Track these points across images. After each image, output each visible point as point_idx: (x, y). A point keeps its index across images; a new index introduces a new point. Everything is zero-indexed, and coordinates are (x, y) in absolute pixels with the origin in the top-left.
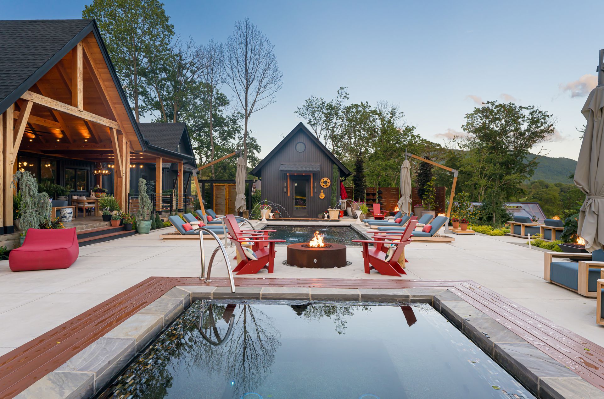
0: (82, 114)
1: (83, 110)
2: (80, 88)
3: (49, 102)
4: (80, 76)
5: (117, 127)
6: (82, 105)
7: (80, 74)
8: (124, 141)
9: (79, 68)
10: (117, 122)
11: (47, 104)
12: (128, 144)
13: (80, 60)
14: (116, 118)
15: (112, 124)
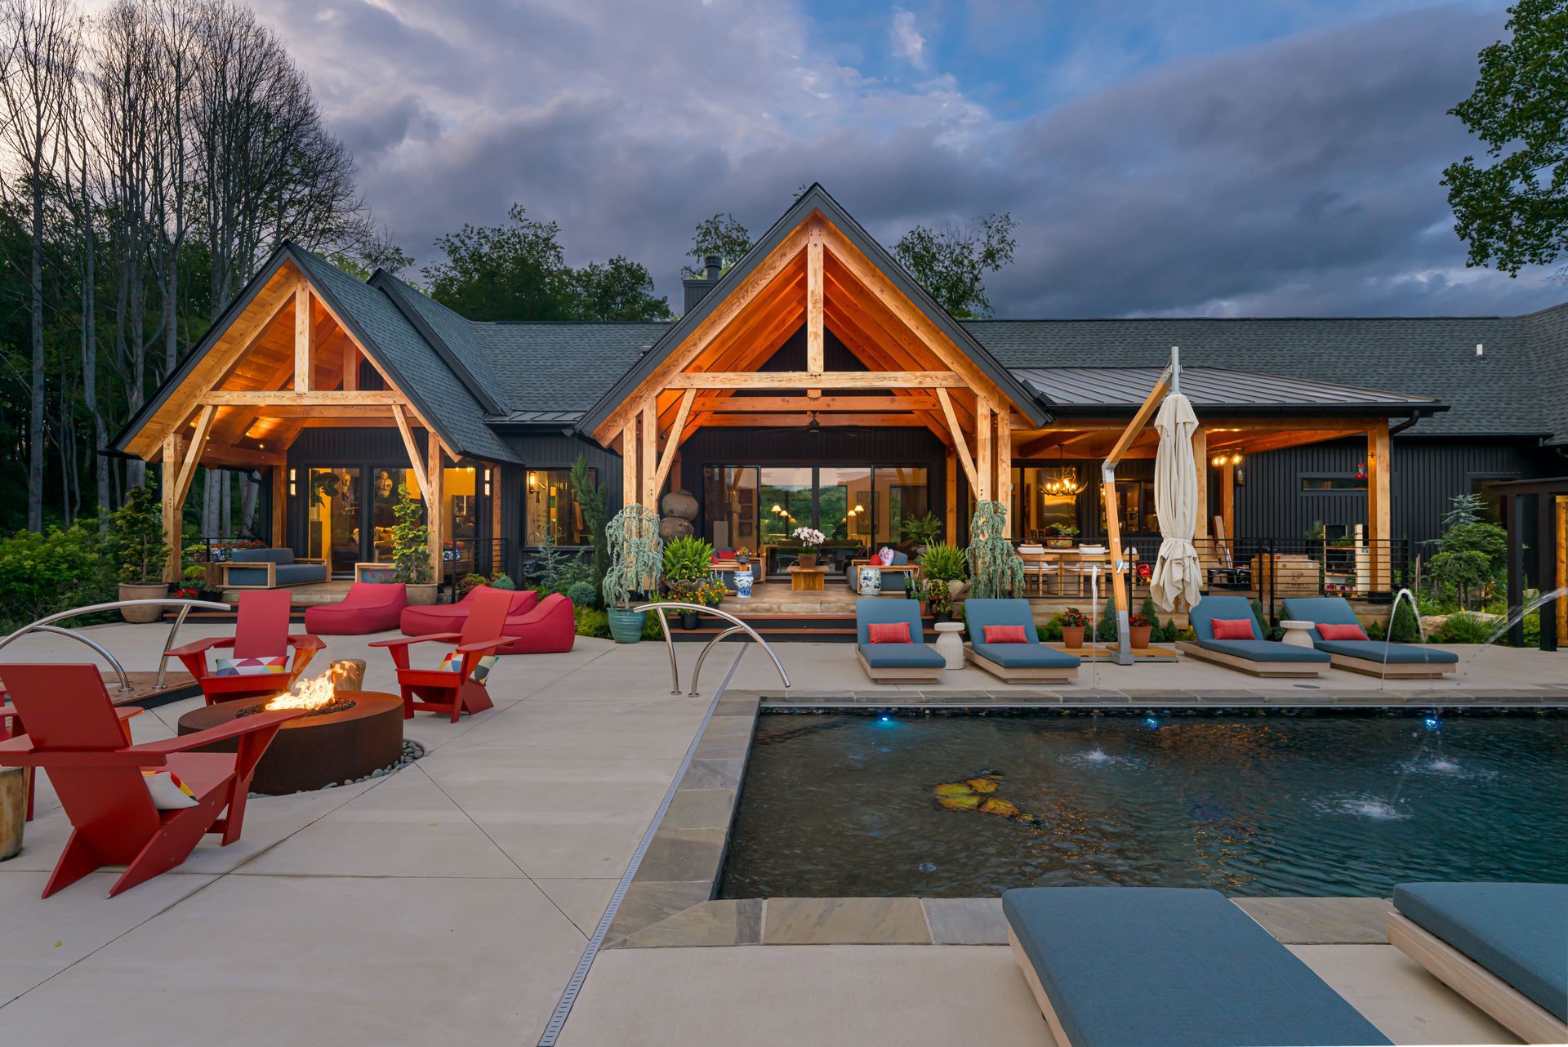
0: (820, 381)
1: (825, 370)
2: (815, 330)
3: (730, 380)
4: (814, 307)
5: (951, 383)
6: (821, 363)
7: (815, 302)
8: (983, 410)
9: (813, 292)
10: (950, 370)
11: (725, 383)
12: (1003, 415)
13: (815, 276)
14: (947, 361)
15: (928, 380)
